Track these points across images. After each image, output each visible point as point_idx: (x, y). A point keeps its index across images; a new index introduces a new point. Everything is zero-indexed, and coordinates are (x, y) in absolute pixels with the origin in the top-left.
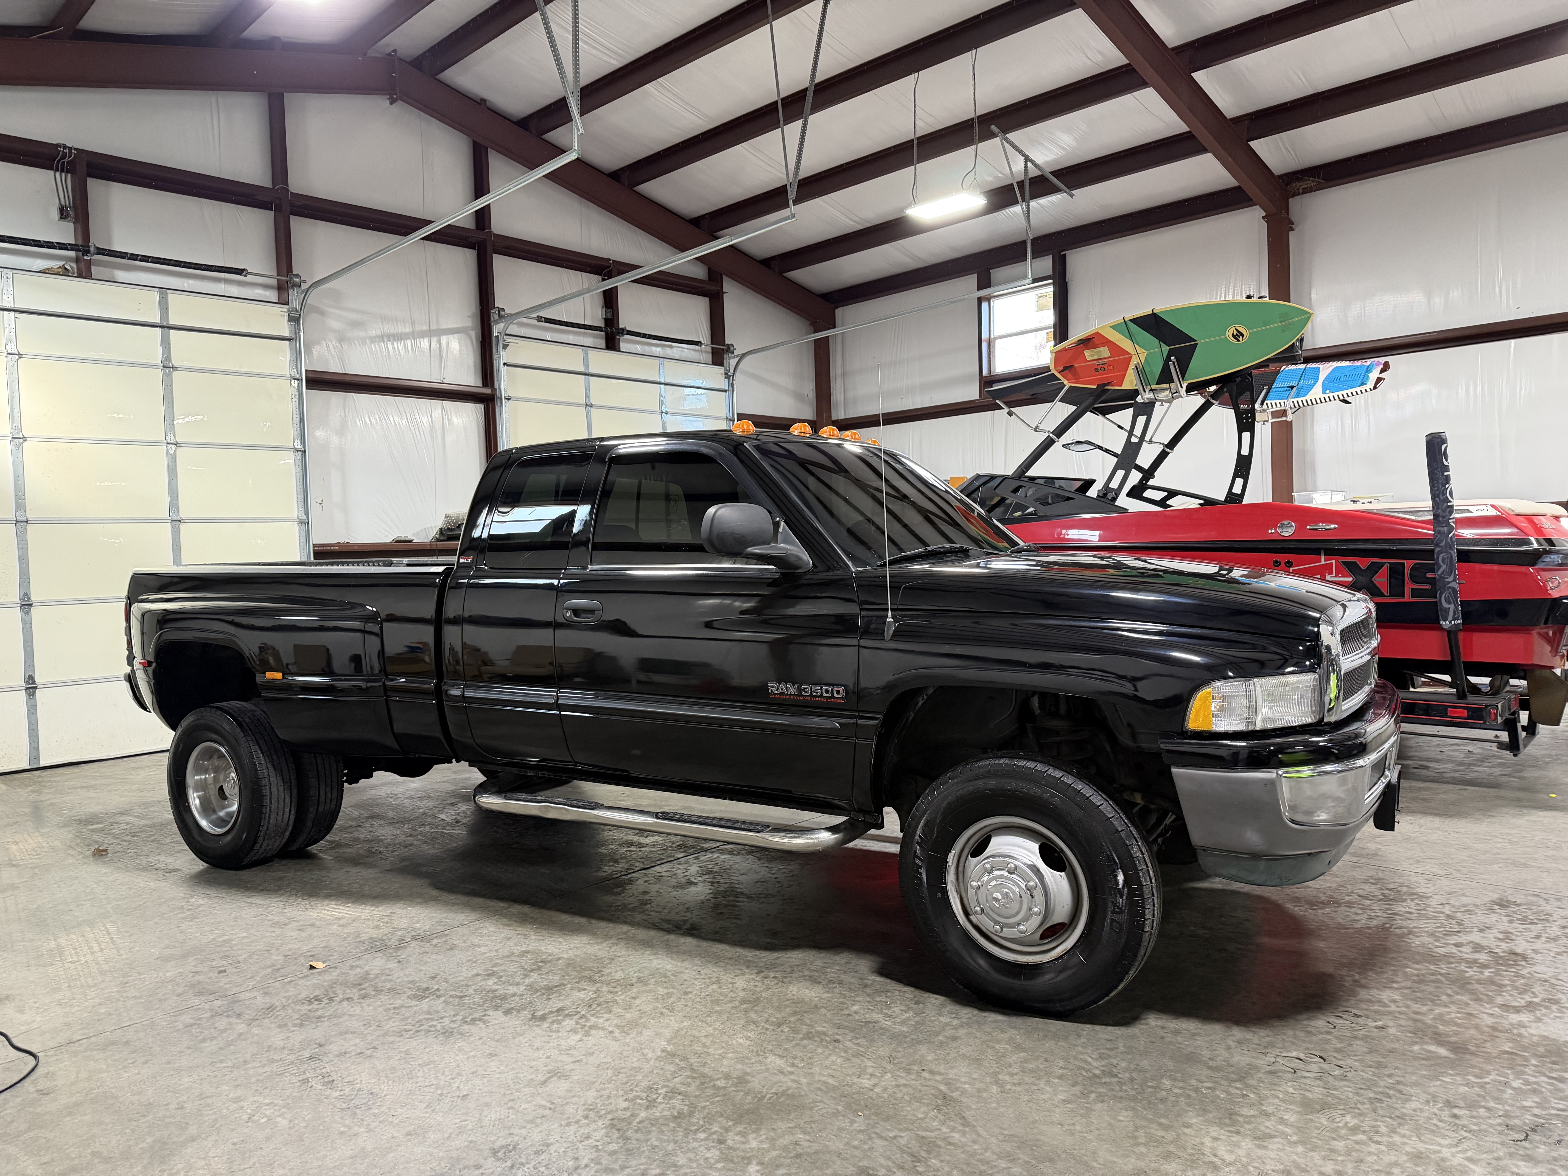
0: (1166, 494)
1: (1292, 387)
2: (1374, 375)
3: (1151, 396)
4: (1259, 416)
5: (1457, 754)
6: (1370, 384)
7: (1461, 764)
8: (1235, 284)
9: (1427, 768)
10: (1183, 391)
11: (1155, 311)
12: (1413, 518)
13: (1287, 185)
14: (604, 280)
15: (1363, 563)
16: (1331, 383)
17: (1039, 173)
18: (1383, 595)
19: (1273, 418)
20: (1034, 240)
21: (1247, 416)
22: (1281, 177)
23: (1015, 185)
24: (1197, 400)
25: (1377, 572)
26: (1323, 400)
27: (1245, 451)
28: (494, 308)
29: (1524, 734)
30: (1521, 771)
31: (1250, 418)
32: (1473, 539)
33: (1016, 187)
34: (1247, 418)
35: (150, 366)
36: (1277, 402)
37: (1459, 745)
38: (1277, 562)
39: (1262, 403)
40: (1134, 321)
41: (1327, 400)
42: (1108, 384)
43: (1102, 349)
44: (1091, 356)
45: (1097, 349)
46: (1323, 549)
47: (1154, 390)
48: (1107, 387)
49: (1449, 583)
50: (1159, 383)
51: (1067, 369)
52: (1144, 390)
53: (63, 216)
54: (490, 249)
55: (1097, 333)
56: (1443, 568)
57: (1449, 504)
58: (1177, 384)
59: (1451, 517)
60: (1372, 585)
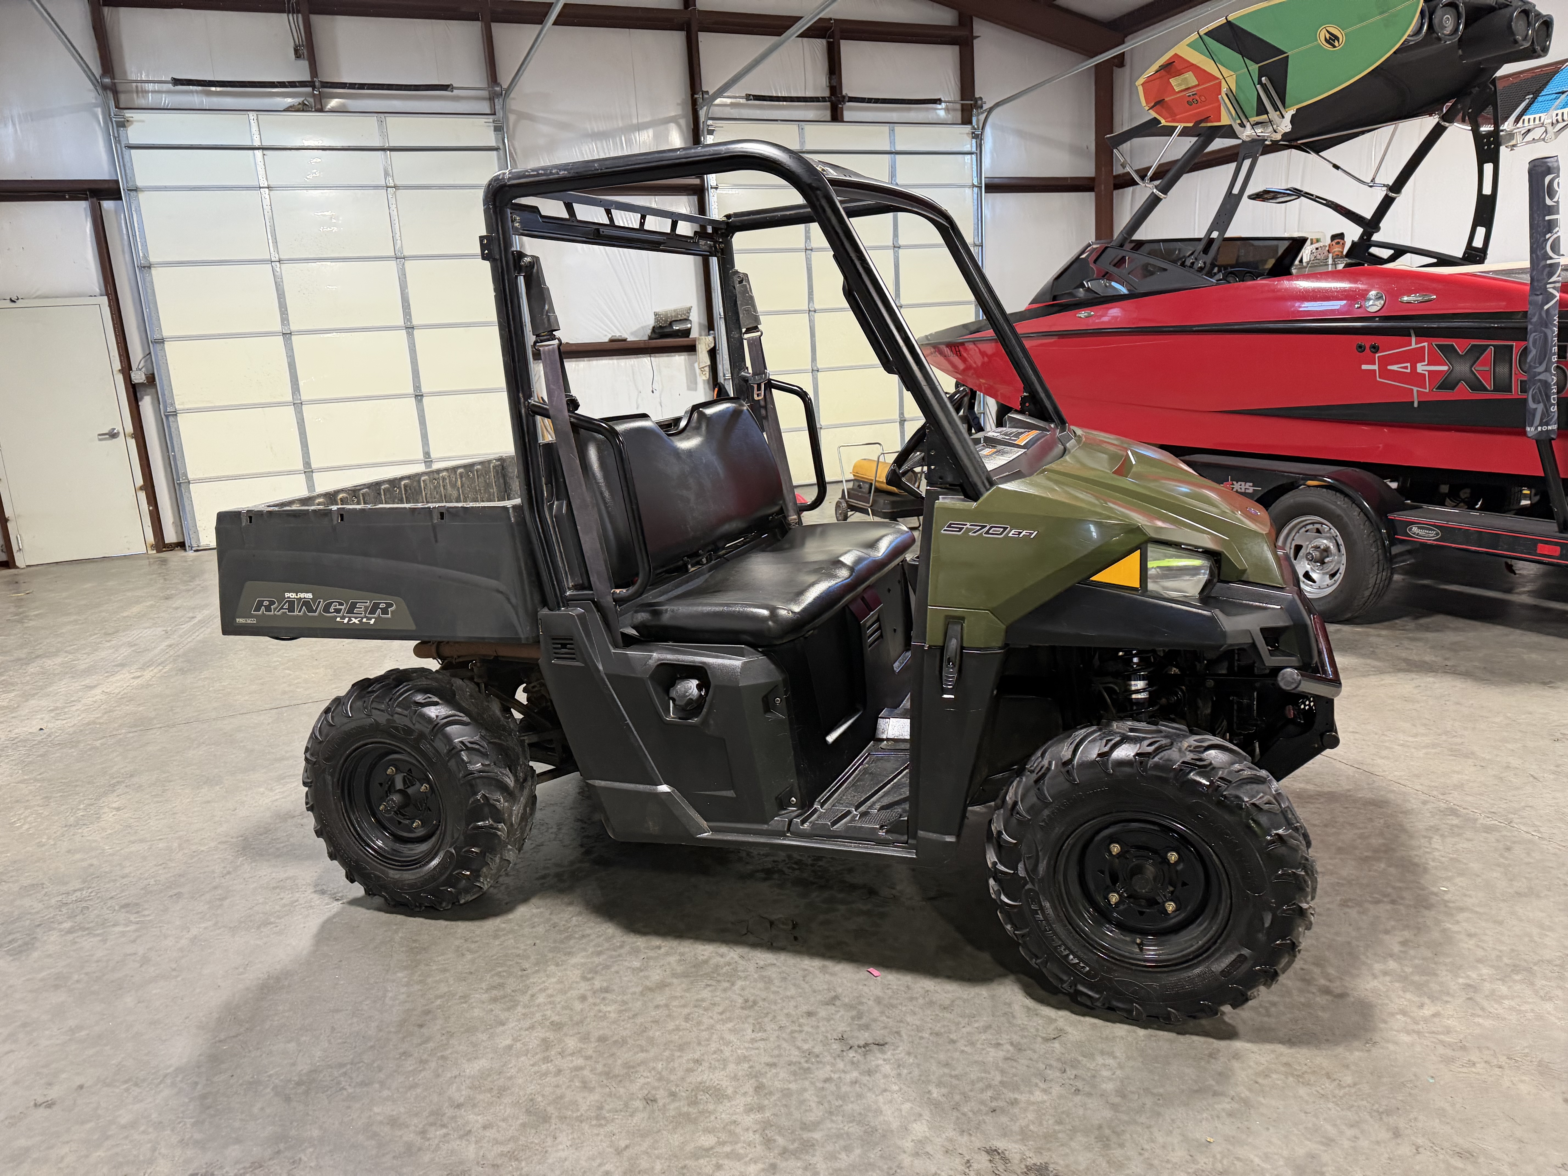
0: (1393, 251)
1: (1562, 93)
3: (1257, 131)
4: (1505, 141)
11: (1229, 19)
15: (1460, 346)
18: (1487, 390)
21: (1489, 142)
25: (1478, 359)
27: (1487, 190)
28: (701, 92)
31: (1493, 143)
35: (376, 187)
36: (1537, 116)
38: (1360, 347)
42: (1206, 120)
43: (1187, 75)
44: (1180, 85)
45: (1182, 77)
46: (1414, 328)
47: (1257, 123)
48: (1203, 125)
49: (1540, 373)
50: (1259, 114)
51: (1158, 104)
52: (1242, 125)
53: (298, 55)
54: (694, 27)
55: (1176, 54)
56: (1533, 353)
57: (1549, 262)
58: (1273, 115)
59: (1551, 281)
60: (1473, 377)
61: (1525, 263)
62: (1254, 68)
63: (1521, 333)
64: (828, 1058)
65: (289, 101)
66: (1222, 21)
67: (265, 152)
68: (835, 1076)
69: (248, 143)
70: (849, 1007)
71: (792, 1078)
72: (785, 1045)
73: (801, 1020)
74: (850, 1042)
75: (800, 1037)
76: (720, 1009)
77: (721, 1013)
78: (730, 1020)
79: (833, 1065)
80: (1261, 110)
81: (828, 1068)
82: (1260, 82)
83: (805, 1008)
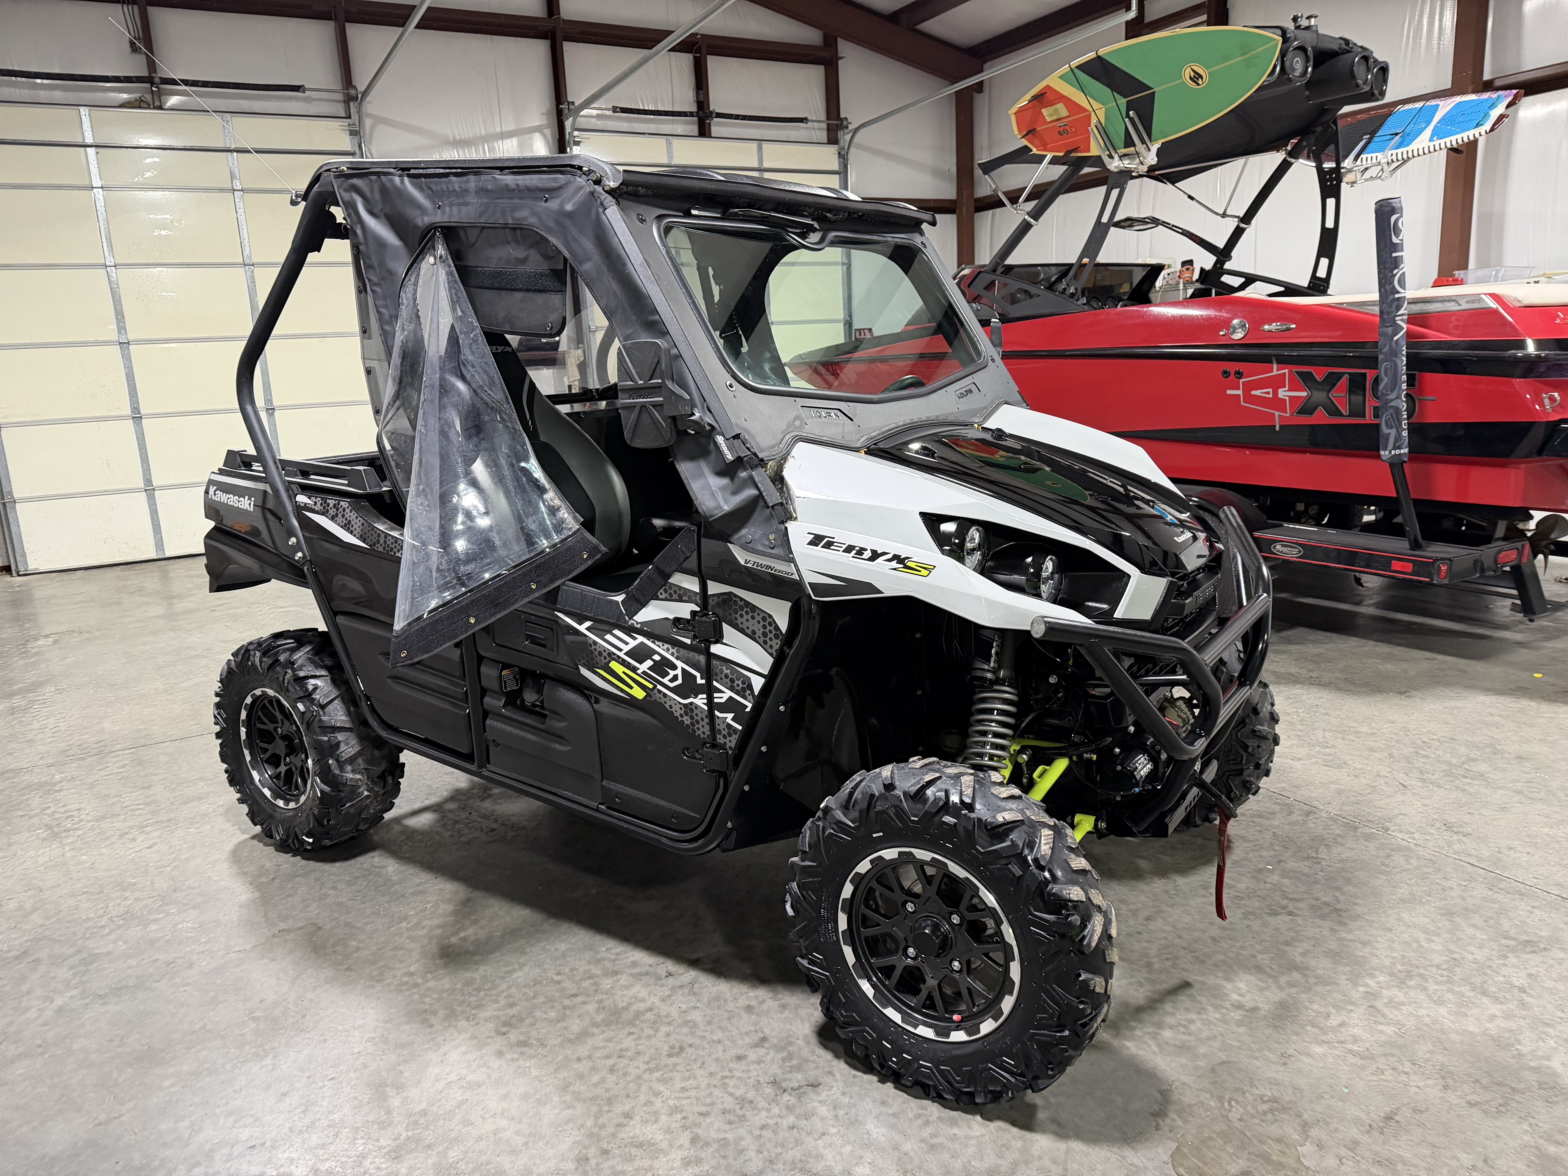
0: (1242, 280)
1: (1398, 135)
2: (1497, 112)
3: (1120, 163)
4: (1347, 177)
11: (1100, 55)
15: (1319, 373)
16: (1444, 126)
18: (1342, 415)
21: (1331, 177)
25: (1334, 385)
26: (1427, 150)
27: (1330, 224)
28: (566, 102)
31: (1334, 179)
34: (1331, 180)
35: (222, 190)
36: (1374, 155)
38: (1226, 372)
39: (1355, 159)
40: (1081, 68)
41: (1432, 149)
42: (1075, 150)
43: (1058, 106)
44: (1050, 115)
45: (1053, 107)
46: (1275, 356)
47: (1125, 155)
48: (1073, 155)
49: (1392, 400)
50: (1126, 146)
51: (1030, 133)
52: (1111, 157)
53: (134, 48)
54: (560, 36)
55: (1048, 86)
56: (1385, 381)
57: (1397, 296)
58: (1140, 147)
59: (1399, 313)
60: (1329, 402)
61: (1375, 296)
62: (1123, 101)
63: (1372, 362)
64: (763, 1104)
65: (125, 96)
66: (1092, 55)
67: (100, 150)
68: (771, 1122)
69: (79, 140)
70: (778, 1048)
71: (727, 1127)
72: (716, 1092)
73: (731, 1065)
74: (784, 1085)
75: (731, 1083)
76: (646, 1059)
77: (647, 1063)
78: (657, 1069)
79: (769, 1110)
80: (1129, 143)
81: (764, 1114)
82: (1128, 116)
83: (733, 1052)
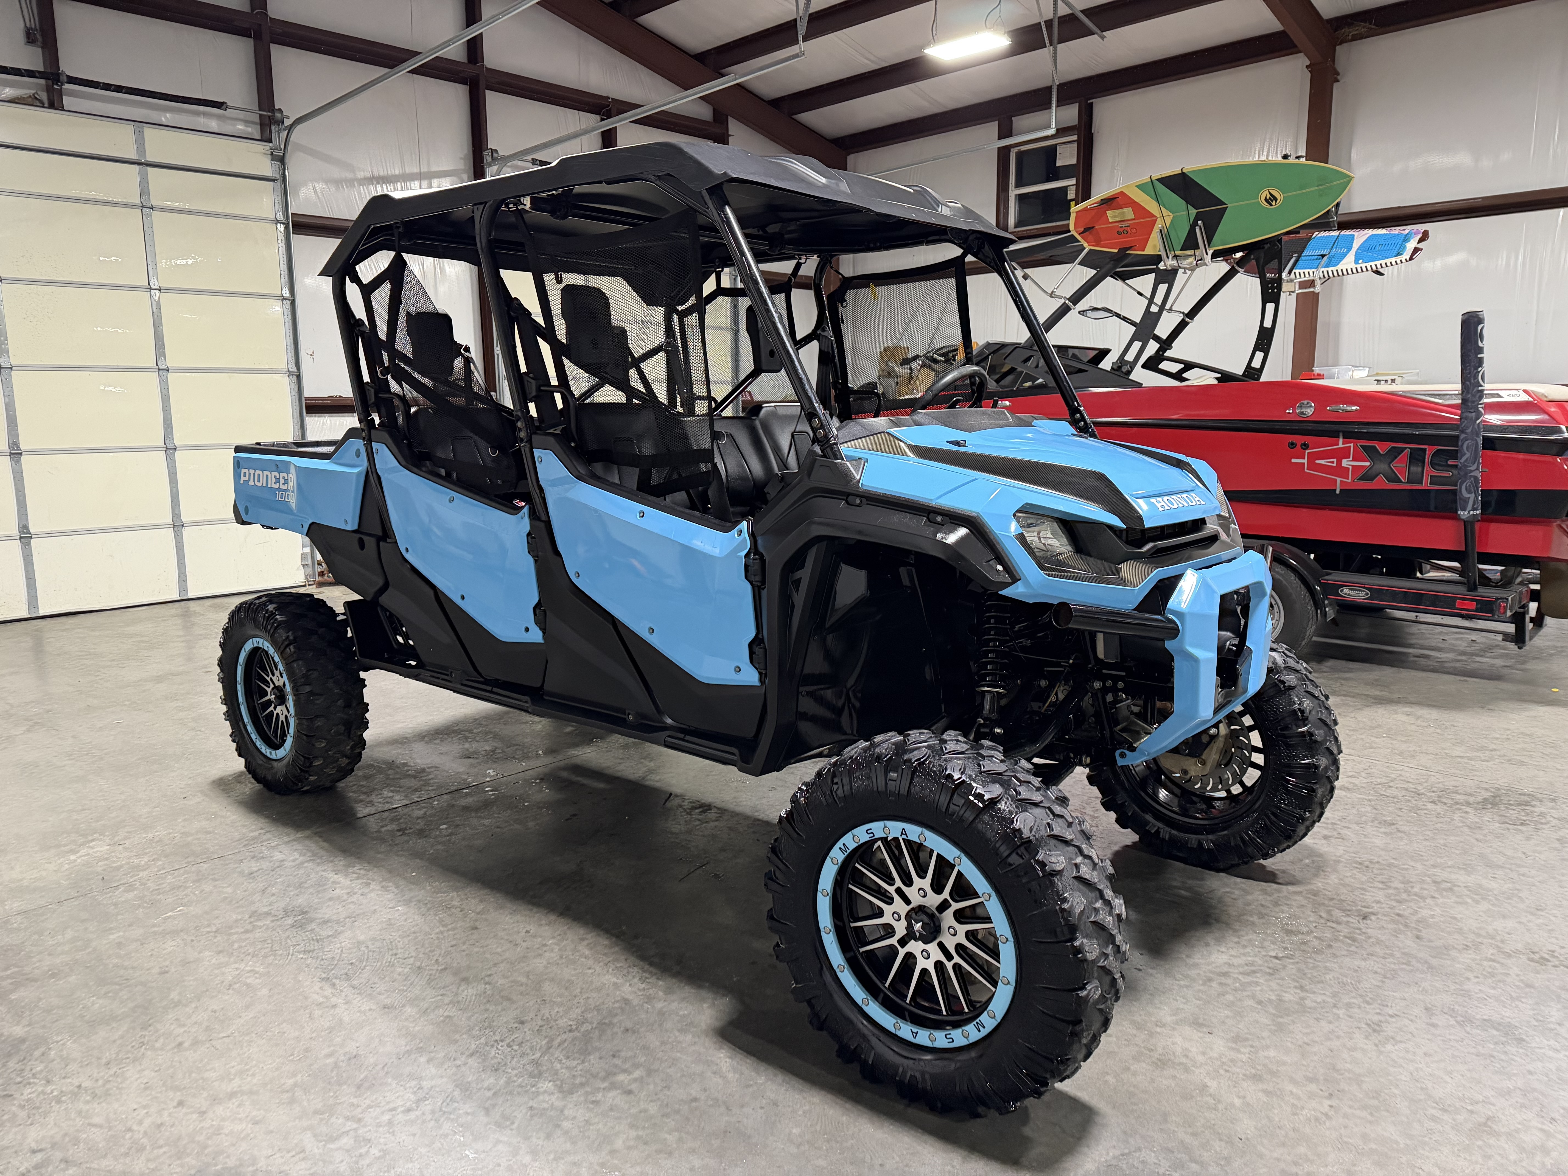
0: (1182, 366)
1: (1323, 256)
2: (1411, 245)
3: (1174, 263)
4: (1285, 287)
5: (1459, 642)
6: (1406, 255)
7: (1463, 653)
8: (1271, 139)
9: (1427, 657)
10: (1208, 258)
11: (1184, 171)
12: (1440, 401)
13: (1336, 30)
14: (602, 120)
15: (1382, 447)
16: (1367, 252)
17: (1069, 11)
18: (1401, 482)
19: (1300, 288)
20: (1061, 86)
21: (1272, 285)
22: (1330, 21)
23: (1043, 23)
24: (1223, 267)
25: (1396, 457)
26: (1355, 271)
27: (1268, 324)
28: (487, 149)
29: (1531, 625)
30: (1524, 663)
31: (1276, 288)
32: (1501, 426)
33: (1043, 27)
34: (1273, 288)
35: (128, 206)
36: (1306, 271)
37: (1462, 633)
38: (1292, 444)
39: (1290, 273)
40: (1162, 180)
41: (1359, 270)
42: (1130, 248)
43: (1125, 210)
44: (1114, 217)
45: (1120, 210)
46: (1342, 432)
48: (1129, 252)
49: (1472, 471)
51: (1087, 230)
52: (1167, 256)
53: (23, 40)
54: (482, 84)
55: (1121, 192)
56: (1467, 455)
57: (1479, 389)
58: (1202, 251)
59: (1481, 402)
60: (1390, 471)
61: (1457, 389)
62: (1193, 212)
66: (1176, 171)
